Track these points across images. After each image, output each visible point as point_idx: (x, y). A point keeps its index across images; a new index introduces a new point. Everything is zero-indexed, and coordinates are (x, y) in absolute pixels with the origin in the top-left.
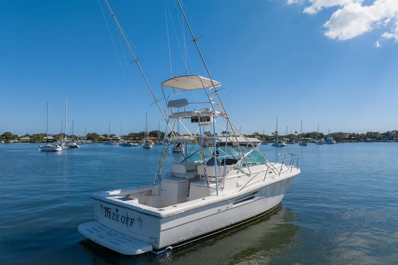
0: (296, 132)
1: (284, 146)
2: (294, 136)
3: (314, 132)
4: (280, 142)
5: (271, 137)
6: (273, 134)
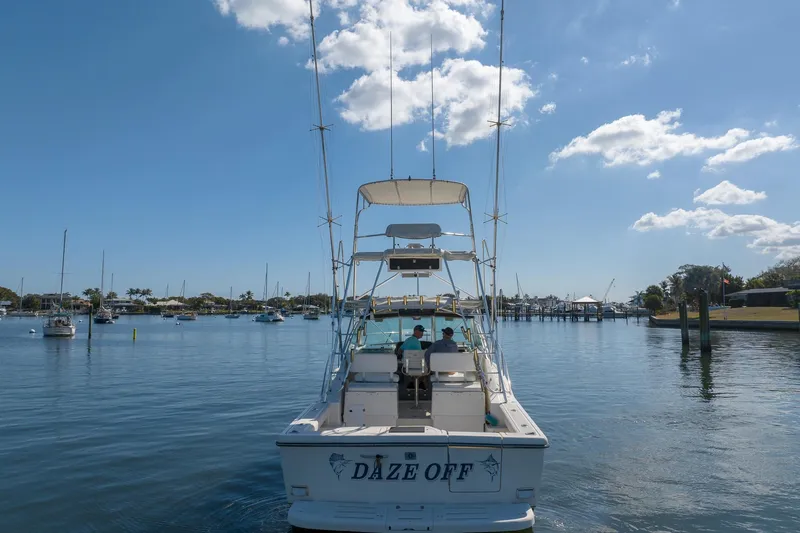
0: (288, 294)
1: (280, 320)
2: (284, 300)
3: (320, 295)
4: (271, 314)
5: (237, 302)
6: (243, 296)
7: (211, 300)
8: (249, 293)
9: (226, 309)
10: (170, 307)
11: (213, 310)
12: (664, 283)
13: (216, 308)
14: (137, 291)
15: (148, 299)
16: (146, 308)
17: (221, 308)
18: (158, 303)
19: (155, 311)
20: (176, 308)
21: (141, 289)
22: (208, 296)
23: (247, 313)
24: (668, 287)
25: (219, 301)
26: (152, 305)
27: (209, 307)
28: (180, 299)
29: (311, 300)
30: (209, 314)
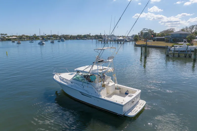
0: (45, 34)
2: (45, 36)
3: (54, 35)
7: (25, 36)
8: (35, 34)
9: (29, 39)
10: (13, 39)
11: (26, 39)
12: (139, 33)
13: (27, 39)
14: (3, 34)
15: (7, 37)
16: (6, 39)
17: (28, 38)
18: (10, 38)
19: (9, 40)
20: (15, 39)
21: (4, 34)
22: (24, 35)
23: (35, 40)
24: (140, 34)
25: (27, 37)
26: (8, 38)
27: (25, 38)
28: (16, 36)
29: (52, 36)
30: (25, 40)
